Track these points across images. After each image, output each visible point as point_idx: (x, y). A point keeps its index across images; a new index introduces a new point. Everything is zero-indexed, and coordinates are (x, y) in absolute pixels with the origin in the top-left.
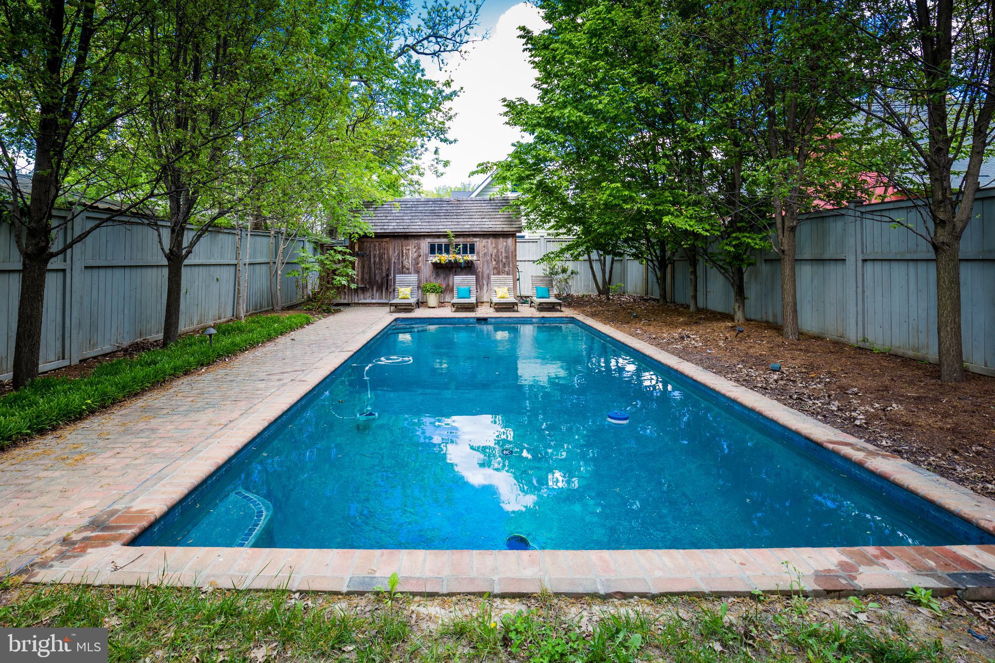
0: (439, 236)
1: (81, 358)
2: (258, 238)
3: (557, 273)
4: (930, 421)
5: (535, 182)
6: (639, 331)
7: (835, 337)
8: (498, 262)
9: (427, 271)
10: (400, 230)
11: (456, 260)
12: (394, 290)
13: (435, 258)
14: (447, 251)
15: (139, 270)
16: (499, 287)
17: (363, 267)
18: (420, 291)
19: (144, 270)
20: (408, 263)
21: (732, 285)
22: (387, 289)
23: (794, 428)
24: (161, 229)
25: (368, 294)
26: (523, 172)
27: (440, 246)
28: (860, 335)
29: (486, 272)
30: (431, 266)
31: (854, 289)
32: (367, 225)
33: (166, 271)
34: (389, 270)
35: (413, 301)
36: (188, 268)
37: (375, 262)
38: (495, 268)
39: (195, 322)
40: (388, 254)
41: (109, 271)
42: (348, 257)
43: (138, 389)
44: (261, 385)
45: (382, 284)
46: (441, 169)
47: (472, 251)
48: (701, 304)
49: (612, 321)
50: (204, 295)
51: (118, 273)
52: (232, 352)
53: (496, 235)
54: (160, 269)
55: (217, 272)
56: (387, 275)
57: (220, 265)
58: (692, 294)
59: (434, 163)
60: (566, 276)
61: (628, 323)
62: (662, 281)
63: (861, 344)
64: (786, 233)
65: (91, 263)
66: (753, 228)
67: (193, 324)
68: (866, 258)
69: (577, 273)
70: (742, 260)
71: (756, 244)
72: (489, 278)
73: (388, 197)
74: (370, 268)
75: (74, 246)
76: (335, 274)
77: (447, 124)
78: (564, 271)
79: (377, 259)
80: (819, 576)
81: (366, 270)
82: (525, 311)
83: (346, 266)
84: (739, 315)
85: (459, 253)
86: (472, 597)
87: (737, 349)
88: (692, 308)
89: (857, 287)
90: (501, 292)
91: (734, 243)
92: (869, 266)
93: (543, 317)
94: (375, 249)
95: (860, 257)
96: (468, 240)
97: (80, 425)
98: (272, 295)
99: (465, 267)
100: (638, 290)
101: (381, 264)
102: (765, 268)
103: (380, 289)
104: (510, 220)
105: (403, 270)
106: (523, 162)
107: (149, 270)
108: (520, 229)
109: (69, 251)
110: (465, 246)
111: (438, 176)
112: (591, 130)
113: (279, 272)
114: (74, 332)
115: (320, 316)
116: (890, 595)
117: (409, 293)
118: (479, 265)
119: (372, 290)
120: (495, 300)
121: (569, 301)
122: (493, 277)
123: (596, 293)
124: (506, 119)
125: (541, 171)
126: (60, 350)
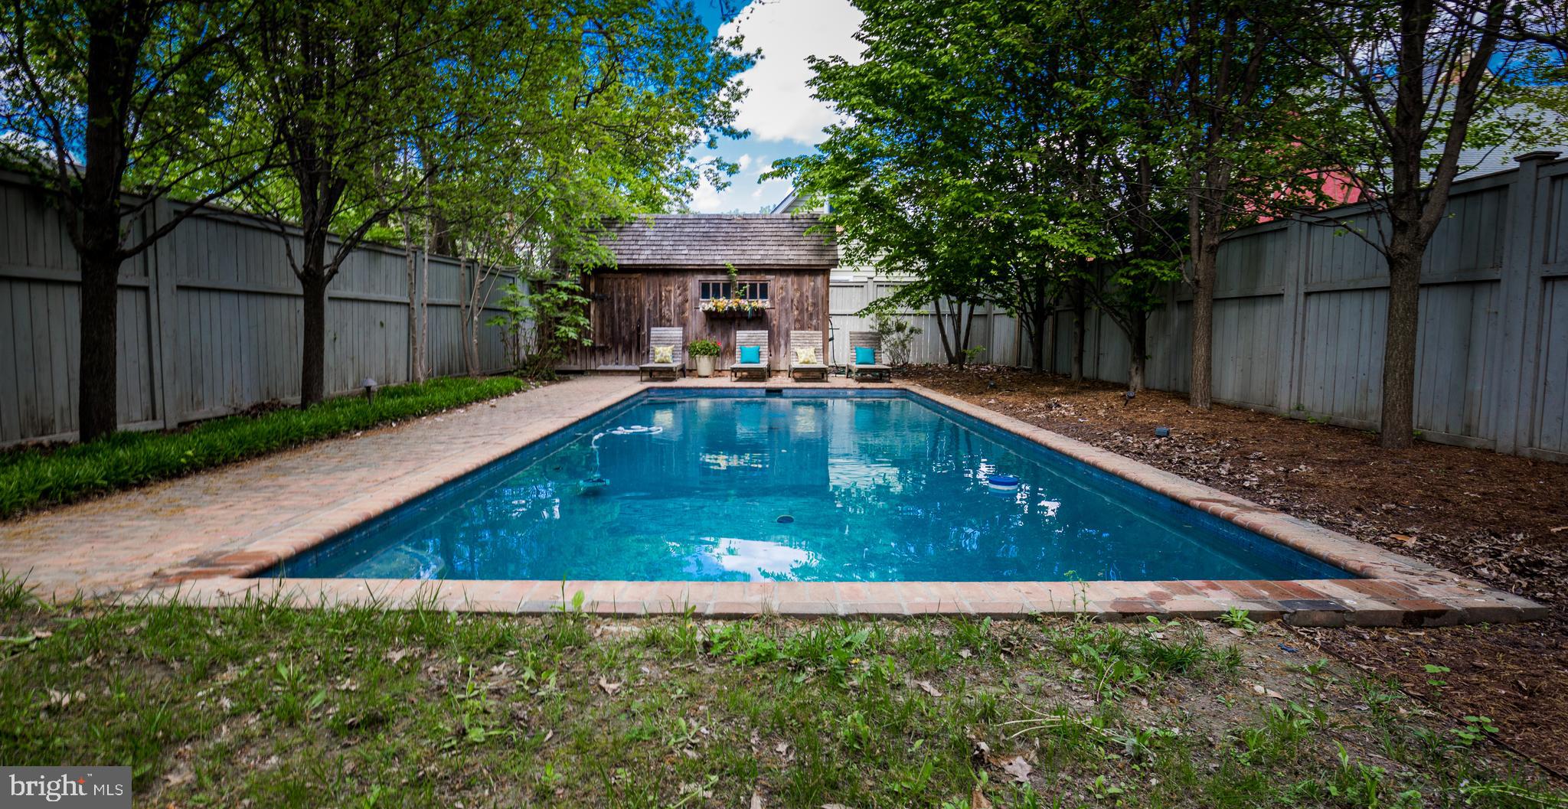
0: (714, 272)
1: (180, 420)
2: (443, 268)
3: (889, 332)
4: (1342, 482)
5: (858, 189)
6: (993, 401)
7: (1261, 407)
8: (801, 312)
9: (696, 323)
10: (657, 261)
11: (739, 307)
12: (648, 352)
13: (708, 305)
14: (727, 295)
15: (260, 299)
16: (802, 347)
17: (602, 316)
18: (687, 354)
19: (269, 300)
20: (670, 311)
21: (1130, 338)
22: (638, 349)
23: (1159, 488)
24: (291, 240)
25: (611, 357)
26: (839, 171)
27: (716, 286)
28: (1294, 400)
29: (784, 326)
30: (703, 316)
31: (1291, 336)
32: (609, 252)
33: (300, 304)
34: (640, 321)
35: (675, 364)
36: (336, 304)
37: (619, 309)
38: (797, 320)
39: (350, 385)
40: (639, 297)
41: (215, 297)
42: (579, 299)
43: (262, 446)
44: (441, 447)
45: (631, 342)
46: (723, 176)
47: (764, 295)
48: (1088, 372)
49: (959, 392)
50: (361, 346)
51: (229, 300)
52: (403, 416)
53: (798, 271)
54: (292, 300)
55: (380, 312)
56: (639, 330)
57: (385, 303)
58: (1075, 354)
59: (714, 168)
60: (902, 336)
61: (982, 393)
62: (1037, 340)
63: (1294, 414)
64: (1203, 255)
65: (186, 281)
66: (1163, 254)
67: (346, 386)
68: (1311, 289)
69: (919, 331)
70: (1145, 300)
71: (1164, 274)
72: (788, 335)
73: (641, 212)
74: (613, 318)
75: (159, 241)
76: (560, 324)
77: (735, 106)
78: (900, 328)
79: (624, 305)
80: (1117, 602)
81: (607, 322)
82: (837, 381)
83: (575, 312)
84: (1137, 380)
85: (744, 298)
86: (677, 618)
87: (1121, 418)
88: (1075, 376)
89: (1295, 334)
90: (804, 352)
91: (1132, 273)
92: (1313, 301)
93: (862, 388)
94: (619, 290)
95: (1302, 290)
96: (758, 278)
97: (178, 483)
98: (465, 354)
99: (753, 319)
100: (1007, 357)
101: (629, 312)
102: (1177, 316)
103: (627, 349)
104: (821, 250)
105: (662, 321)
106: (839, 158)
107: (277, 301)
108: (835, 263)
109: (150, 249)
110: (753, 287)
111: (719, 189)
112: (931, 97)
113: (476, 318)
114: (167, 381)
115: (538, 383)
116: (1202, 619)
117: (670, 354)
118: (774, 315)
119: (617, 351)
120: (795, 365)
121: (905, 371)
122: (793, 333)
123: (947, 362)
124: (815, 90)
125: (866, 173)
126: (149, 405)
